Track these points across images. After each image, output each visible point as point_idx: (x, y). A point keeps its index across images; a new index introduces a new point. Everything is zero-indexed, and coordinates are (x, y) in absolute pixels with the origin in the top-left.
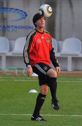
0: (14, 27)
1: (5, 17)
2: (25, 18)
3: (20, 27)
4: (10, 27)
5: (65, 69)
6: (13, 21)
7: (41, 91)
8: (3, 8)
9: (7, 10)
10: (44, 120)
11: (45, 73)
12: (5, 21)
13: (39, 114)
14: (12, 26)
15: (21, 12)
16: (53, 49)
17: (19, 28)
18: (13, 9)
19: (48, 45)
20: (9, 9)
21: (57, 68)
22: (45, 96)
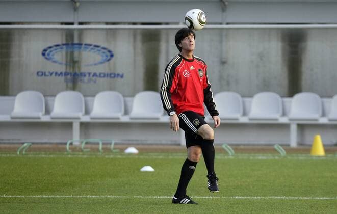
0: (91, 75)
1: (76, 59)
2: (109, 60)
3: (102, 75)
4: (85, 76)
5: (178, 143)
6: (91, 65)
7: (189, 155)
8: (73, 44)
9: (80, 48)
10: (195, 203)
11: (195, 130)
12: (76, 65)
13: (185, 193)
14: (89, 74)
15: (103, 50)
16: (209, 86)
17: (100, 76)
18: (91, 45)
19: (201, 80)
20: (83, 46)
21: (215, 117)
22: (195, 164)
